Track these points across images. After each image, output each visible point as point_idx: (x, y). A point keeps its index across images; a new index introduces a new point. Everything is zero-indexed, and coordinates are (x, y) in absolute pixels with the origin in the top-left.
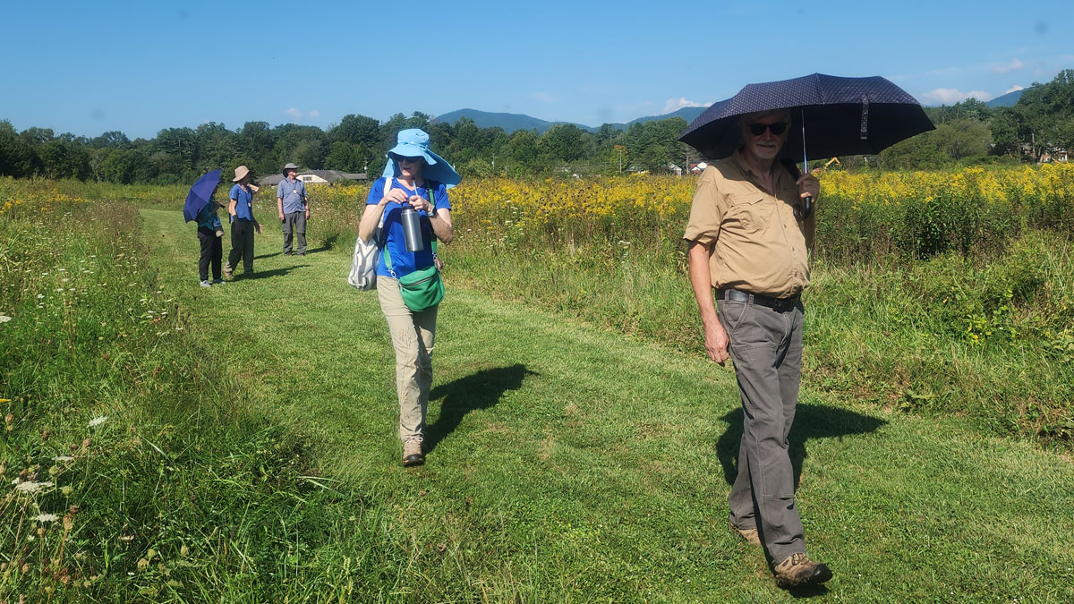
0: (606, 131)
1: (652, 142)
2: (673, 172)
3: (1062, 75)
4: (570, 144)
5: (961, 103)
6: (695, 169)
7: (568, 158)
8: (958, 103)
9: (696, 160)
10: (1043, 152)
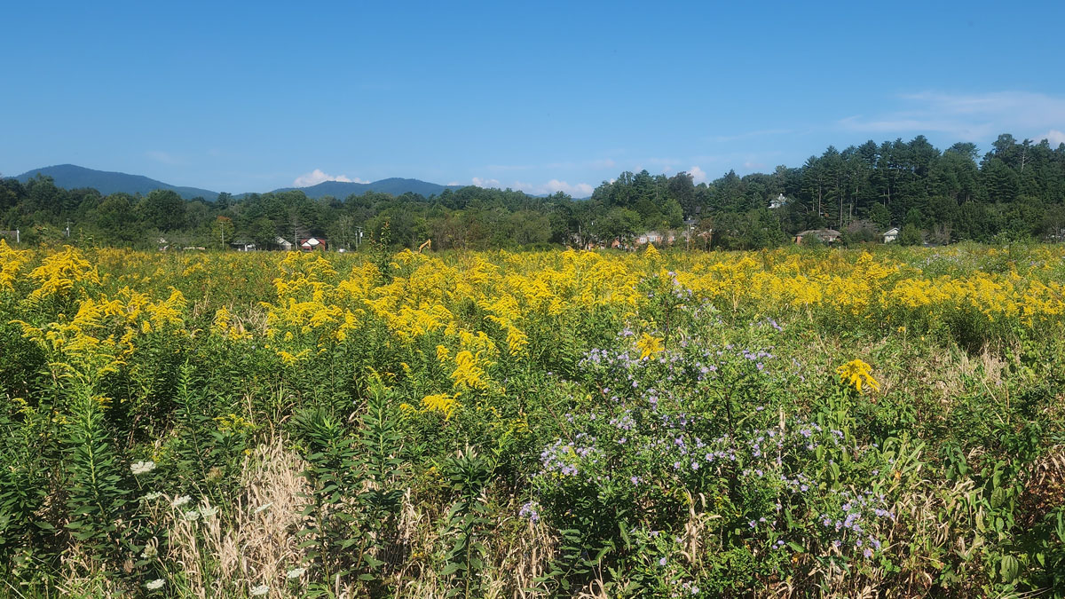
0: (225, 201)
1: (261, 215)
2: (282, 248)
3: (623, 176)
4: (169, 212)
5: (553, 195)
6: (306, 245)
7: (165, 228)
8: (550, 195)
9: (306, 236)
10: (587, 242)
